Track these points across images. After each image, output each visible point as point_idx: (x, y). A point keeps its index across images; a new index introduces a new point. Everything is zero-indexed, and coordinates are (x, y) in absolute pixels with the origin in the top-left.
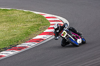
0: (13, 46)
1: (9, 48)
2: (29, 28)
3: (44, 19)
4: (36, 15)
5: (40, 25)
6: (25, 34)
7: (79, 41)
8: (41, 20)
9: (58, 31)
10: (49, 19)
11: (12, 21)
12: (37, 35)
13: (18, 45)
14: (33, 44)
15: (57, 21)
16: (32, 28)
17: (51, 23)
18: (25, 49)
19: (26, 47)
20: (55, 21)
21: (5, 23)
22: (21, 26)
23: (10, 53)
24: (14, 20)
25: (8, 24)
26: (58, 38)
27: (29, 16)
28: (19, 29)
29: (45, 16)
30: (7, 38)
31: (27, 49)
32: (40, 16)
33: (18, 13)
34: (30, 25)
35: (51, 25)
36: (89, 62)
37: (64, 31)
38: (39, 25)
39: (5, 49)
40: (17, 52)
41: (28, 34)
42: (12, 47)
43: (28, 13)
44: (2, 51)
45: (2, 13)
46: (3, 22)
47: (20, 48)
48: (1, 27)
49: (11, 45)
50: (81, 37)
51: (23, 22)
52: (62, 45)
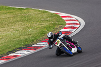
0: (29, 46)
1: (25, 48)
3: (59, 19)
4: (52, 14)
5: (56, 24)
6: (41, 33)
7: (74, 50)
8: (57, 20)
9: (52, 40)
10: (64, 19)
11: (27, 20)
13: (33, 44)
15: (73, 20)
16: (47, 28)
17: (67, 22)
18: (41, 49)
19: (41, 47)
20: (70, 20)
21: (20, 23)
22: (36, 25)
23: (26, 53)
24: (29, 19)
25: (23, 23)
26: (51, 46)
27: (45, 15)
28: (34, 28)
29: (61, 15)
30: (22, 38)
31: (43, 48)
32: (56, 15)
33: (33, 12)
34: (46, 24)
35: (67, 24)
37: (58, 40)
39: (21, 49)
40: (32, 51)
41: (43, 33)
42: (27, 47)
43: (43, 13)
44: (17, 51)
45: (17, 12)
46: (18, 21)
47: (36, 48)
48: (17, 26)
49: (26, 45)
50: (76, 46)
51: (38, 21)
52: (57, 54)
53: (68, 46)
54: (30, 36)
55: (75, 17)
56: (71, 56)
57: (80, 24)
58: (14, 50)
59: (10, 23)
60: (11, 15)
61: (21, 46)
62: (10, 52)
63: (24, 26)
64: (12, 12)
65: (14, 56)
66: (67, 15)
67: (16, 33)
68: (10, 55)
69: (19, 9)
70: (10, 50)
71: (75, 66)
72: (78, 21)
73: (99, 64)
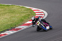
0: (13, 28)
1: (10, 29)
2: (23, 17)
3: (32, 11)
4: (27, 9)
6: (20, 20)
8: (30, 12)
9: (34, 21)
10: (35, 11)
11: (12, 12)
12: (27, 21)
13: (16, 27)
14: (25, 27)
16: (24, 17)
17: (37, 14)
18: (20, 30)
19: (21, 29)
20: (39, 12)
21: (8, 14)
22: (17, 15)
23: (11, 32)
24: (13, 12)
25: (10, 14)
27: (23, 9)
28: (16, 17)
29: (33, 9)
30: (9, 23)
32: (30, 9)
33: (16, 7)
34: (23, 15)
36: (60, 38)
38: (29, 15)
39: (8, 30)
40: (15, 31)
41: (22, 20)
44: (6, 31)
45: (6, 8)
46: (6, 13)
47: (17, 29)
48: (6, 16)
49: (11, 28)
50: (49, 25)
51: (19, 13)
52: (37, 30)
53: (44, 25)
54: (14, 22)
55: (41, 10)
56: (46, 31)
57: (45, 15)
58: (4, 31)
59: (2, 14)
60: (2, 9)
61: (8, 28)
62: (1, 32)
63: (10, 16)
64: (3, 8)
65: (4, 34)
66: (36, 9)
67: (5, 20)
68: (1, 34)
69: (7, 5)
70: (1, 31)
71: (41, 40)
72: (43, 13)
73: (56, 39)
